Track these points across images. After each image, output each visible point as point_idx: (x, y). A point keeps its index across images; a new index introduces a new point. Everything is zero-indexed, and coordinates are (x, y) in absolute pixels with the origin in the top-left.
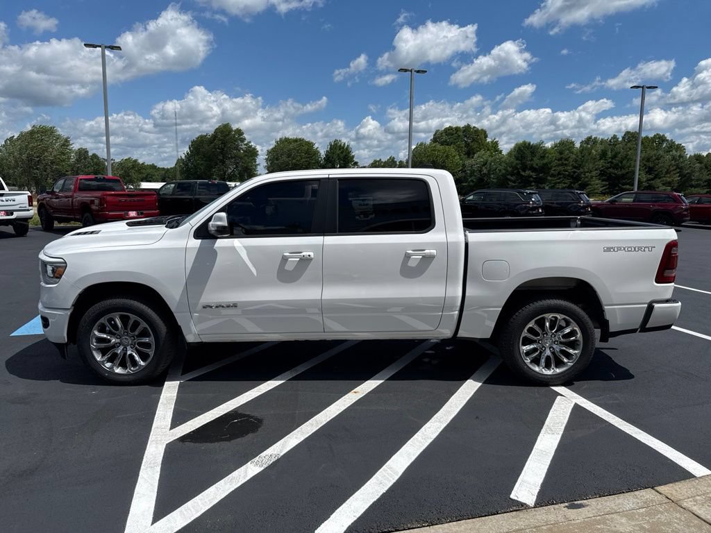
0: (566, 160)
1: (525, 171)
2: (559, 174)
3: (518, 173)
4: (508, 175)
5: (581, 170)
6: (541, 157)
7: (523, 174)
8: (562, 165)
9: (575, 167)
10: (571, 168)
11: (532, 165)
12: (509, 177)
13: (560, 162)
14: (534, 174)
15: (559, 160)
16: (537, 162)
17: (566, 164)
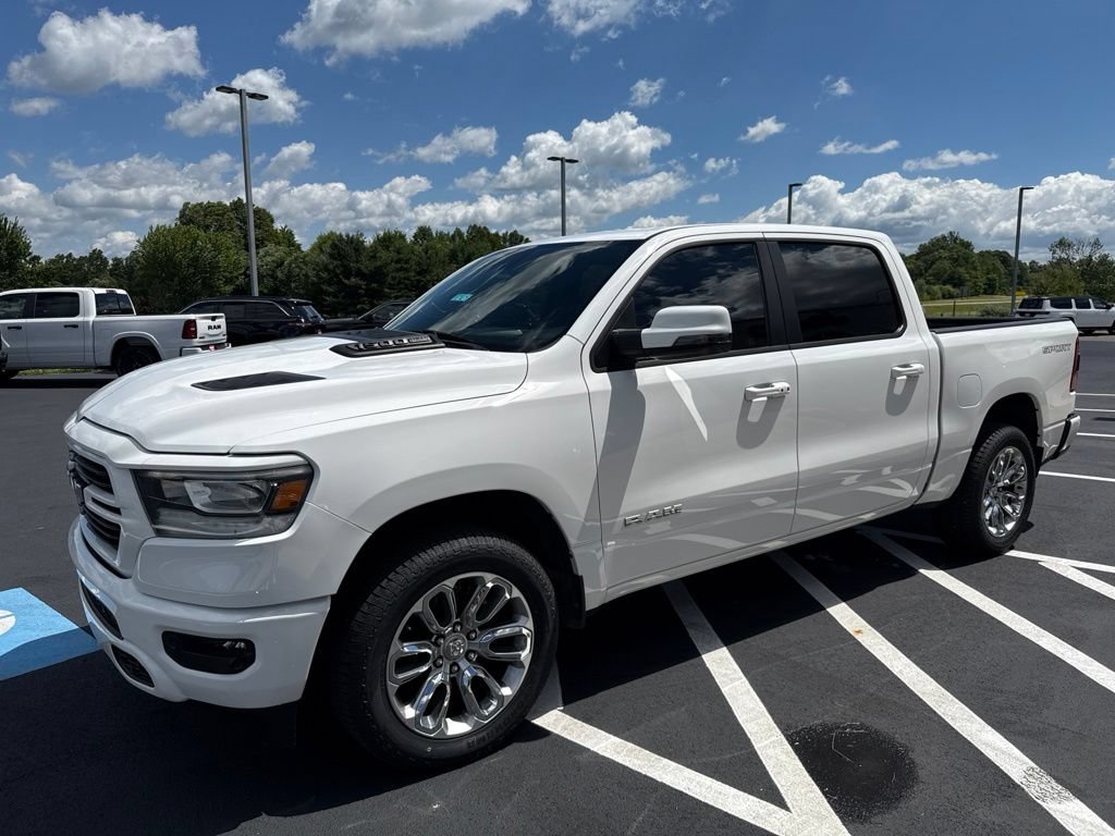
0: (406, 262)
1: (349, 279)
2: (399, 283)
3: (340, 282)
4: (323, 283)
5: (428, 277)
6: (372, 257)
7: (346, 281)
8: (401, 269)
9: (419, 273)
10: (413, 274)
11: (359, 269)
12: (325, 287)
13: (399, 266)
14: (362, 282)
15: (397, 262)
16: (366, 265)
17: (405, 269)
